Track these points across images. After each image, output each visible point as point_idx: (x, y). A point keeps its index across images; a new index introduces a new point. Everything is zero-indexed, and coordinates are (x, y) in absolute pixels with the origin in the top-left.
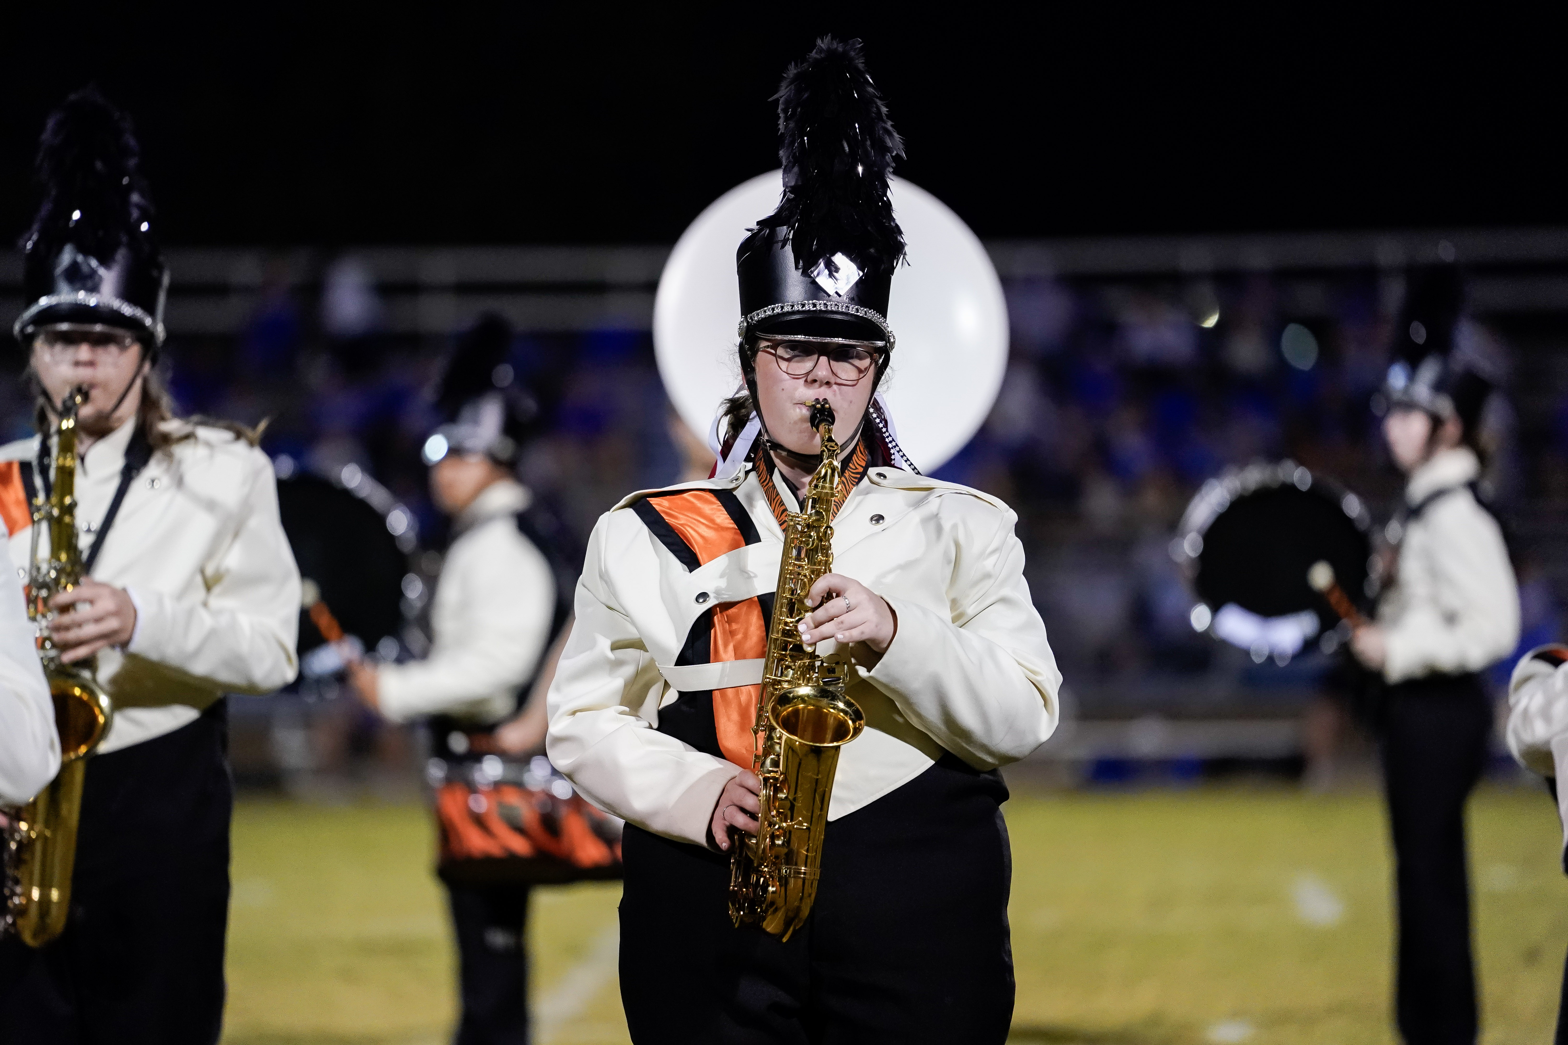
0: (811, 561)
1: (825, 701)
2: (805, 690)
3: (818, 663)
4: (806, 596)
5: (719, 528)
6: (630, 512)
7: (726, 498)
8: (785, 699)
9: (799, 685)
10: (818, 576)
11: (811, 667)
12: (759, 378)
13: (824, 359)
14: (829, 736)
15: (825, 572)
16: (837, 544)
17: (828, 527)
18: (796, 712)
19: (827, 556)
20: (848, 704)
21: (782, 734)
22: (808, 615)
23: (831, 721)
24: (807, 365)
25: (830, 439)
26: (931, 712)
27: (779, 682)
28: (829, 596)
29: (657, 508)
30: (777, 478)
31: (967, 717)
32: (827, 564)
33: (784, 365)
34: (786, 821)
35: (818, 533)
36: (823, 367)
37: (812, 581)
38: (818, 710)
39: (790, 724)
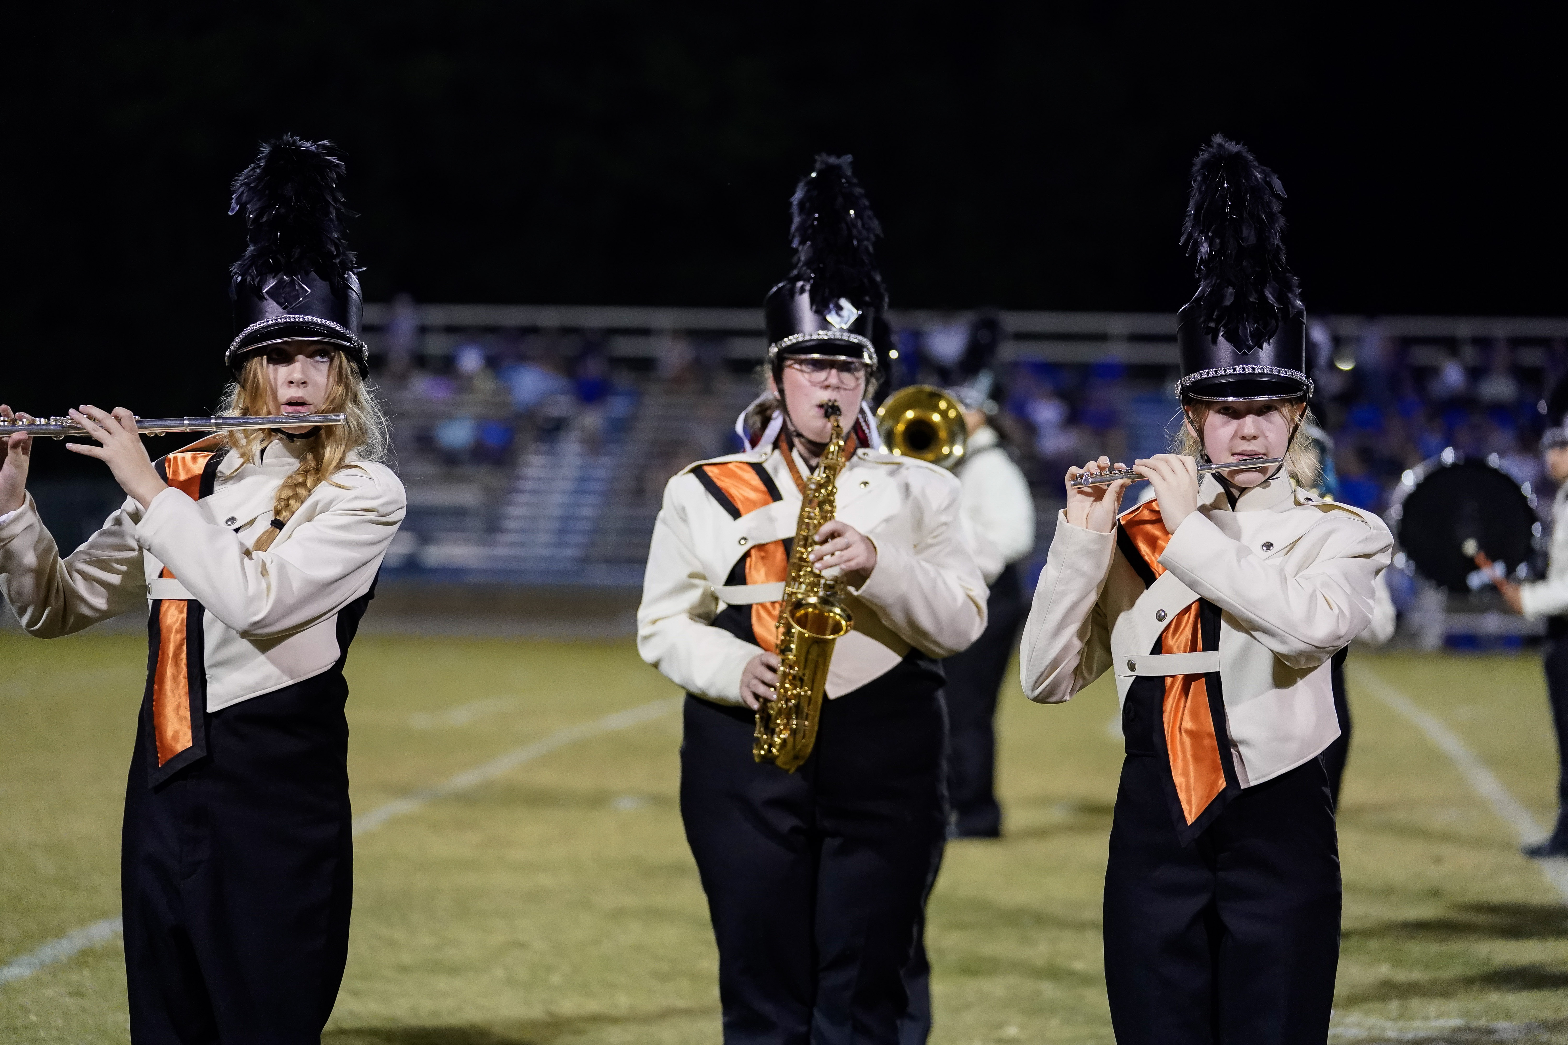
0: (821, 509)
1: (827, 608)
2: (813, 600)
3: (823, 581)
4: (816, 533)
5: (755, 489)
6: (692, 477)
7: (758, 468)
8: (799, 605)
9: (809, 596)
10: (825, 521)
11: (817, 585)
12: (787, 386)
13: (834, 372)
14: (829, 631)
15: (830, 519)
16: (839, 500)
17: (834, 487)
18: (806, 614)
19: (833, 507)
20: (843, 610)
21: (796, 629)
22: (817, 547)
23: (831, 621)
24: (821, 376)
25: (838, 426)
26: (899, 617)
27: (795, 593)
28: (833, 535)
29: (710, 474)
30: (795, 455)
31: (925, 621)
32: (832, 512)
33: (806, 376)
34: (796, 690)
35: (826, 490)
36: (833, 376)
37: (820, 524)
38: (821, 614)
39: (801, 622)
